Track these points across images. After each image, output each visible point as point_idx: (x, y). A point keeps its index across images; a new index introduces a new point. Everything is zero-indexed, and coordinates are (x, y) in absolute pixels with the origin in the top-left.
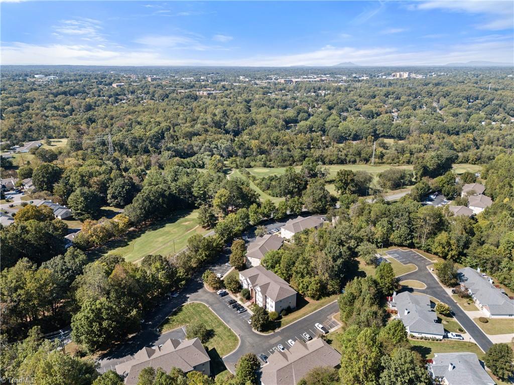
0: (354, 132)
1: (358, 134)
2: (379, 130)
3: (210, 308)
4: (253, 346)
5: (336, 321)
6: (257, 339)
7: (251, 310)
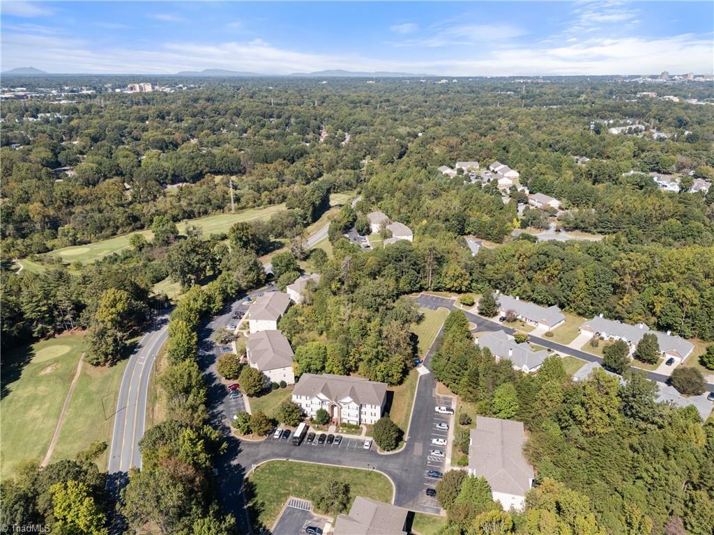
0: (171, 172)
1: (176, 174)
2: (201, 165)
3: (290, 460)
4: (406, 470)
5: (446, 396)
6: (400, 460)
7: (345, 433)
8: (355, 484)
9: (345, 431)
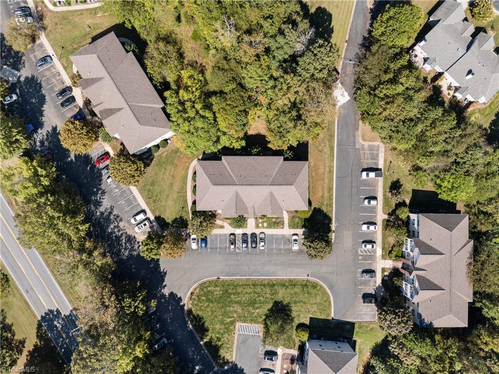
5: (371, 143)
7: (267, 228)
8: (296, 302)
9: (265, 224)
